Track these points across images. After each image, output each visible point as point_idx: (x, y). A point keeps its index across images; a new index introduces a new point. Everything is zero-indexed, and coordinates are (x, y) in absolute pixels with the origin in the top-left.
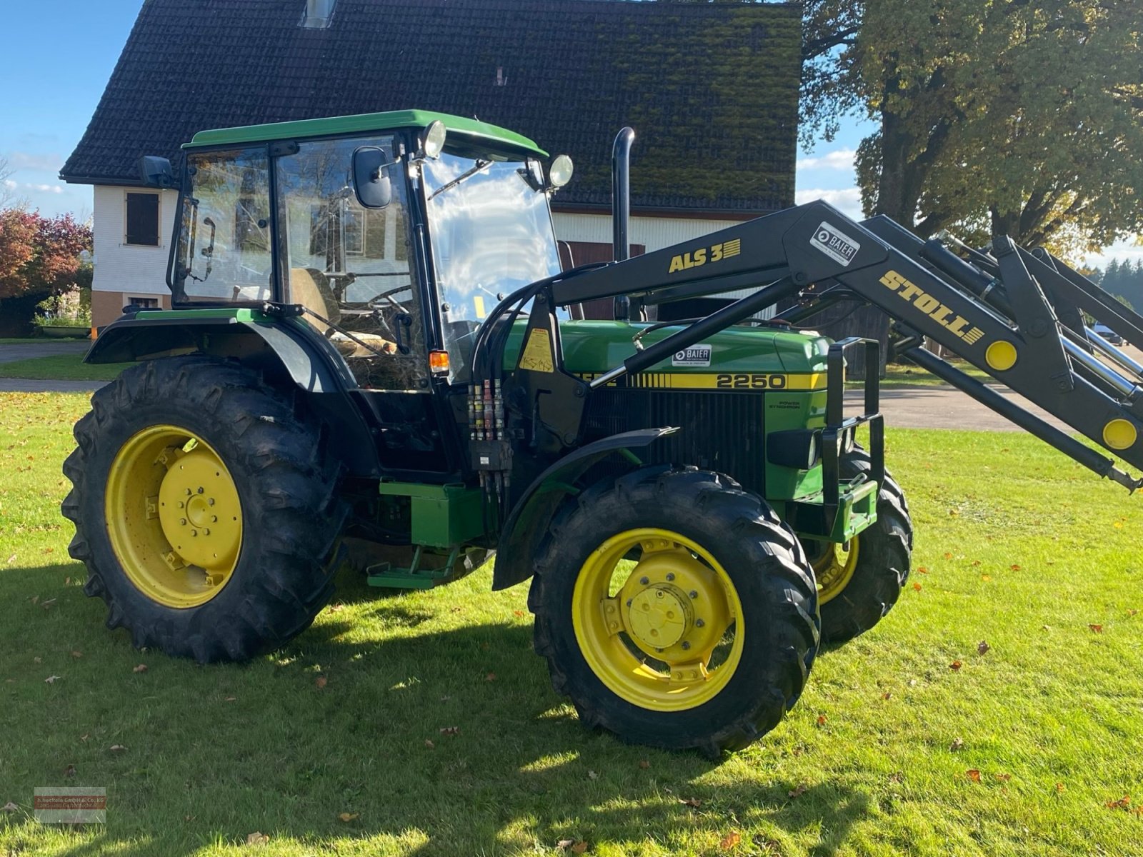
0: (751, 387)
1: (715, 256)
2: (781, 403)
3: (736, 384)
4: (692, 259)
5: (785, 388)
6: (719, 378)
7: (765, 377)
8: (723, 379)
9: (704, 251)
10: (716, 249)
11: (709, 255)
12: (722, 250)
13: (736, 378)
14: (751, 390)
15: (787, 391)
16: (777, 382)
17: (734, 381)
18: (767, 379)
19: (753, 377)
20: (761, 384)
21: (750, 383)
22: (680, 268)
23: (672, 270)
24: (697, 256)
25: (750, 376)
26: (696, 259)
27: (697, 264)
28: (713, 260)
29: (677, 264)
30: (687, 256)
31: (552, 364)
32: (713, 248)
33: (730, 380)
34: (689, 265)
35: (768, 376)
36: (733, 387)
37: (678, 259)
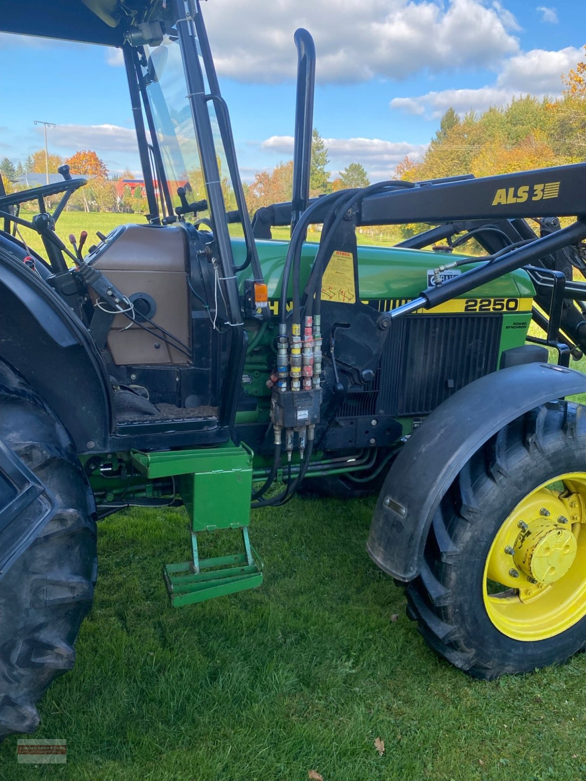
0: (492, 310)
1: (536, 195)
2: (514, 324)
3: (480, 309)
4: (515, 195)
5: (517, 310)
6: (467, 302)
7: (503, 300)
8: (470, 303)
9: (527, 188)
10: (538, 187)
11: (531, 193)
12: (543, 191)
13: (481, 302)
14: (492, 313)
15: (518, 312)
16: (512, 305)
17: (479, 305)
18: (505, 303)
19: (495, 301)
20: (500, 307)
21: (491, 307)
22: (504, 202)
23: (495, 203)
24: (520, 193)
25: (492, 300)
26: (519, 195)
27: (520, 201)
28: (534, 199)
29: (501, 198)
30: (511, 190)
31: (354, 293)
32: (536, 187)
33: (475, 305)
34: (512, 200)
35: (506, 300)
36: (478, 311)
37: (501, 192)
